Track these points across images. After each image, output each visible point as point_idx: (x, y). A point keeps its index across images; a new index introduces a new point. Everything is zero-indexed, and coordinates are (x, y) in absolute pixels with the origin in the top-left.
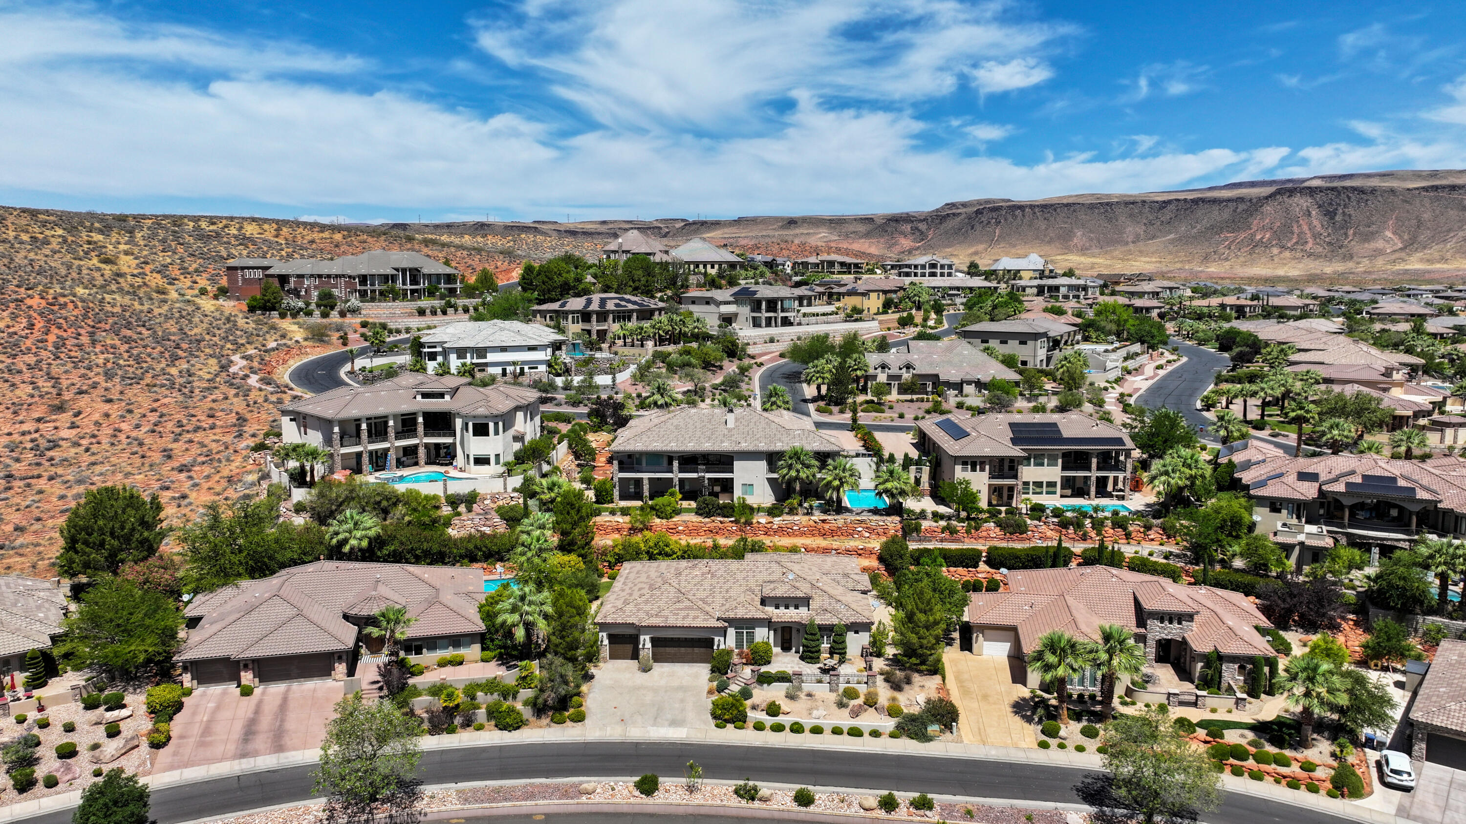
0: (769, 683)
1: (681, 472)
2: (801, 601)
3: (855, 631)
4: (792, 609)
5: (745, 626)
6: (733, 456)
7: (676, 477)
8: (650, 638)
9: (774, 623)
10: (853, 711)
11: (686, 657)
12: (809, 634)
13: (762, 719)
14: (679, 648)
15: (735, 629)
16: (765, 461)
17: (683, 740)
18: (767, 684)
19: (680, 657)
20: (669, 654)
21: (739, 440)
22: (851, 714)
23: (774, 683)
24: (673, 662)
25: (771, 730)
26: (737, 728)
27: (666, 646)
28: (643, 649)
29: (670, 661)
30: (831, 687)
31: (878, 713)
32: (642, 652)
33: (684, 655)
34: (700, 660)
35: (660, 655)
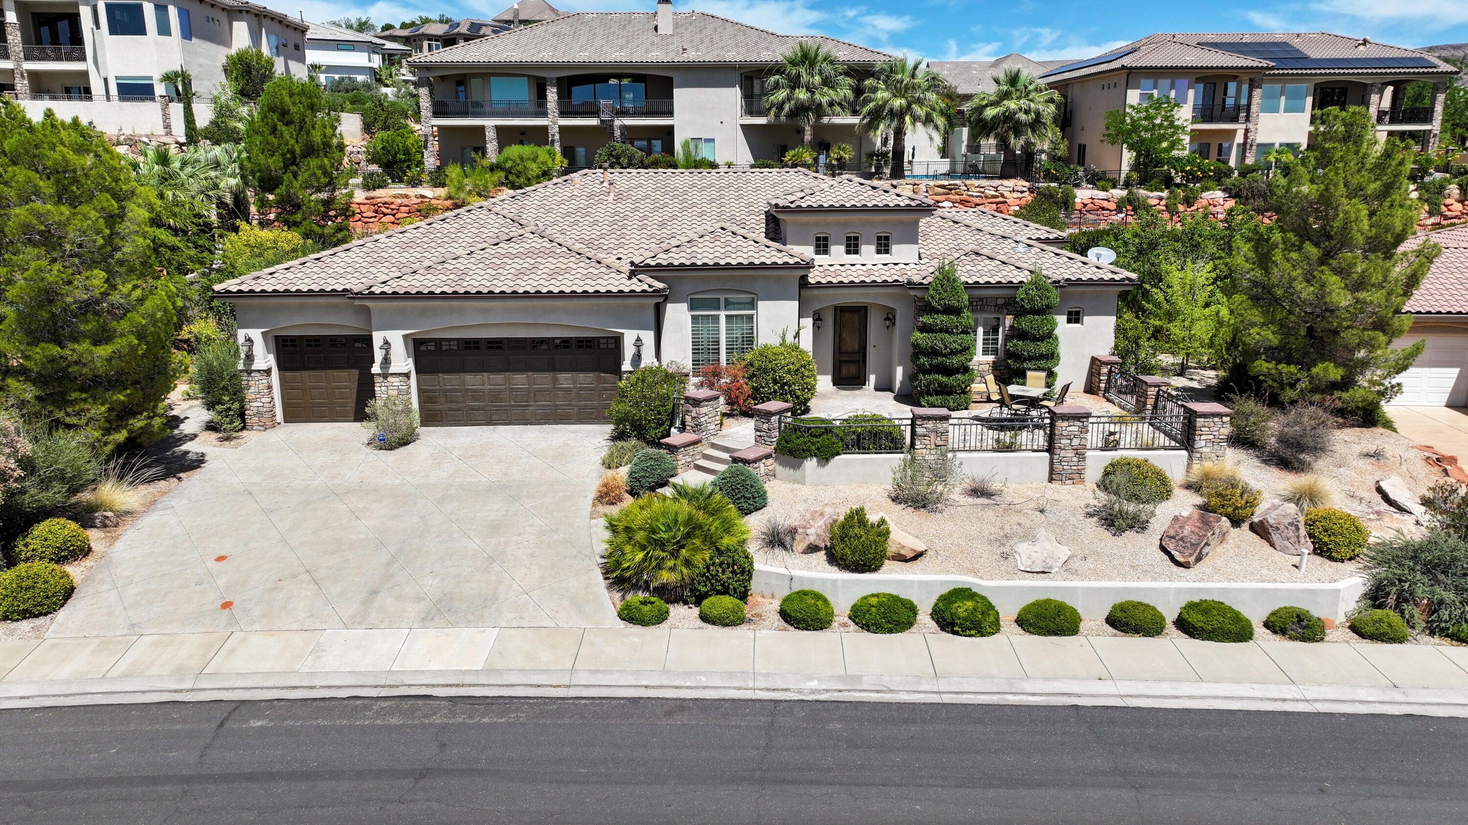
0: (825, 455)
1: (563, 114)
2: (900, 223)
3: (1070, 314)
4: (868, 250)
5: (722, 298)
6: (671, 79)
7: (555, 123)
8: (405, 337)
9: (816, 292)
10: (1182, 539)
11: (532, 403)
12: (938, 312)
13: (812, 580)
14: (507, 374)
15: (691, 308)
16: (738, 89)
17: (466, 682)
18: (815, 459)
19: (513, 406)
20: (476, 395)
21: (684, 50)
22: (1173, 552)
23: (843, 456)
24: (490, 422)
25: (857, 624)
26: (714, 623)
27: (464, 370)
28: (385, 376)
29: (481, 418)
30: (1051, 464)
31: (1272, 545)
32: (383, 388)
33: (525, 399)
34: (579, 414)
35: (447, 402)
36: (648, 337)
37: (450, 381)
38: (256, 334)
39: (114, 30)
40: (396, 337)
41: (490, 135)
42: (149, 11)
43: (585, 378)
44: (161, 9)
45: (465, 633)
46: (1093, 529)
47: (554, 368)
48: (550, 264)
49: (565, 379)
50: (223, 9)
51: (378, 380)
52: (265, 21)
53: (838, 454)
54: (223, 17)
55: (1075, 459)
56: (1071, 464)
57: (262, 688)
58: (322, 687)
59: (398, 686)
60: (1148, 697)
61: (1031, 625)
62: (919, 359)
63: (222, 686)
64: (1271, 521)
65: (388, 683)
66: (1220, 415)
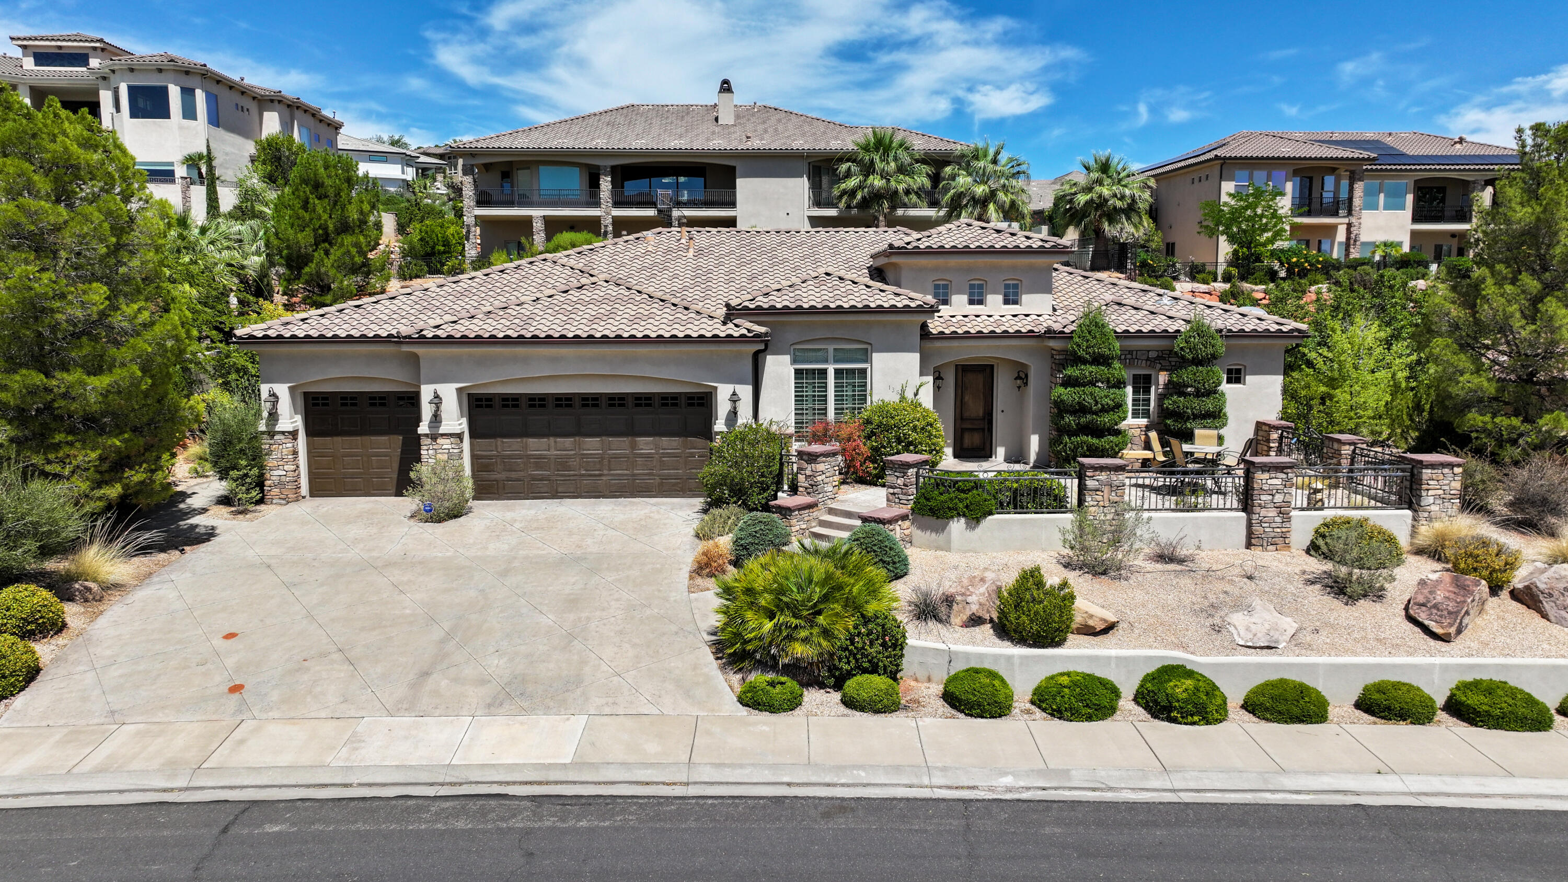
0: (974, 515)
1: (617, 204)
2: (1031, 268)
3: (1229, 372)
4: (994, 302)
5: (831, 348)
6: (734, 168)
7: (608, 214)
8: (459, 391)
9: (938, 344)
10: (1435, 606)
11: (605, 472)
12: (1085, 362)
13: (981, 656)
14: (577, 438)
15: (794, 361)
16: (806, 179)
17: (552, 779)
18: (963, 520)
19: (583, 475)
20: (540, 461)
21: (748, 137)
22: (1426, 622)
23: (996, 516)
24: (555, 494)
25: (1044, 710)
26: (862, 709)
27: (526, 433)
28: (434, 437)
29: (545, 489)
30: (1249, 525)
31: (1545, 616)
32: (431, 452)
33: (598, 466)
34: (661, 484)
35: (505, 470)
36: (745, 392)
37: (511, 446)
38: (282, 390)
39: (136, 113)
40: (449, 392)
41: (538, 225)
42: (174, 93)
43: (670, 444)
44: (187, 93)
45: (544, 721)
46: (1316, 597)
47: (632, 431)
48: (631, 310)
49: (646, 445)
50: (254, 98)
51: (425, 441)
52: (298, 113)
53: (991, 513)
54: (253, 107)
55: (1278, 519)
56: (1273, 525)
57: (280, 787)
58: (360, 785)
59: (461, 784)
60: (1448, 795)
61: (1267, 709)
62: (1063, 418)
63: (227, 783)
64: (1542, 586)
65: (448, 780)
66: (1451, 466)
